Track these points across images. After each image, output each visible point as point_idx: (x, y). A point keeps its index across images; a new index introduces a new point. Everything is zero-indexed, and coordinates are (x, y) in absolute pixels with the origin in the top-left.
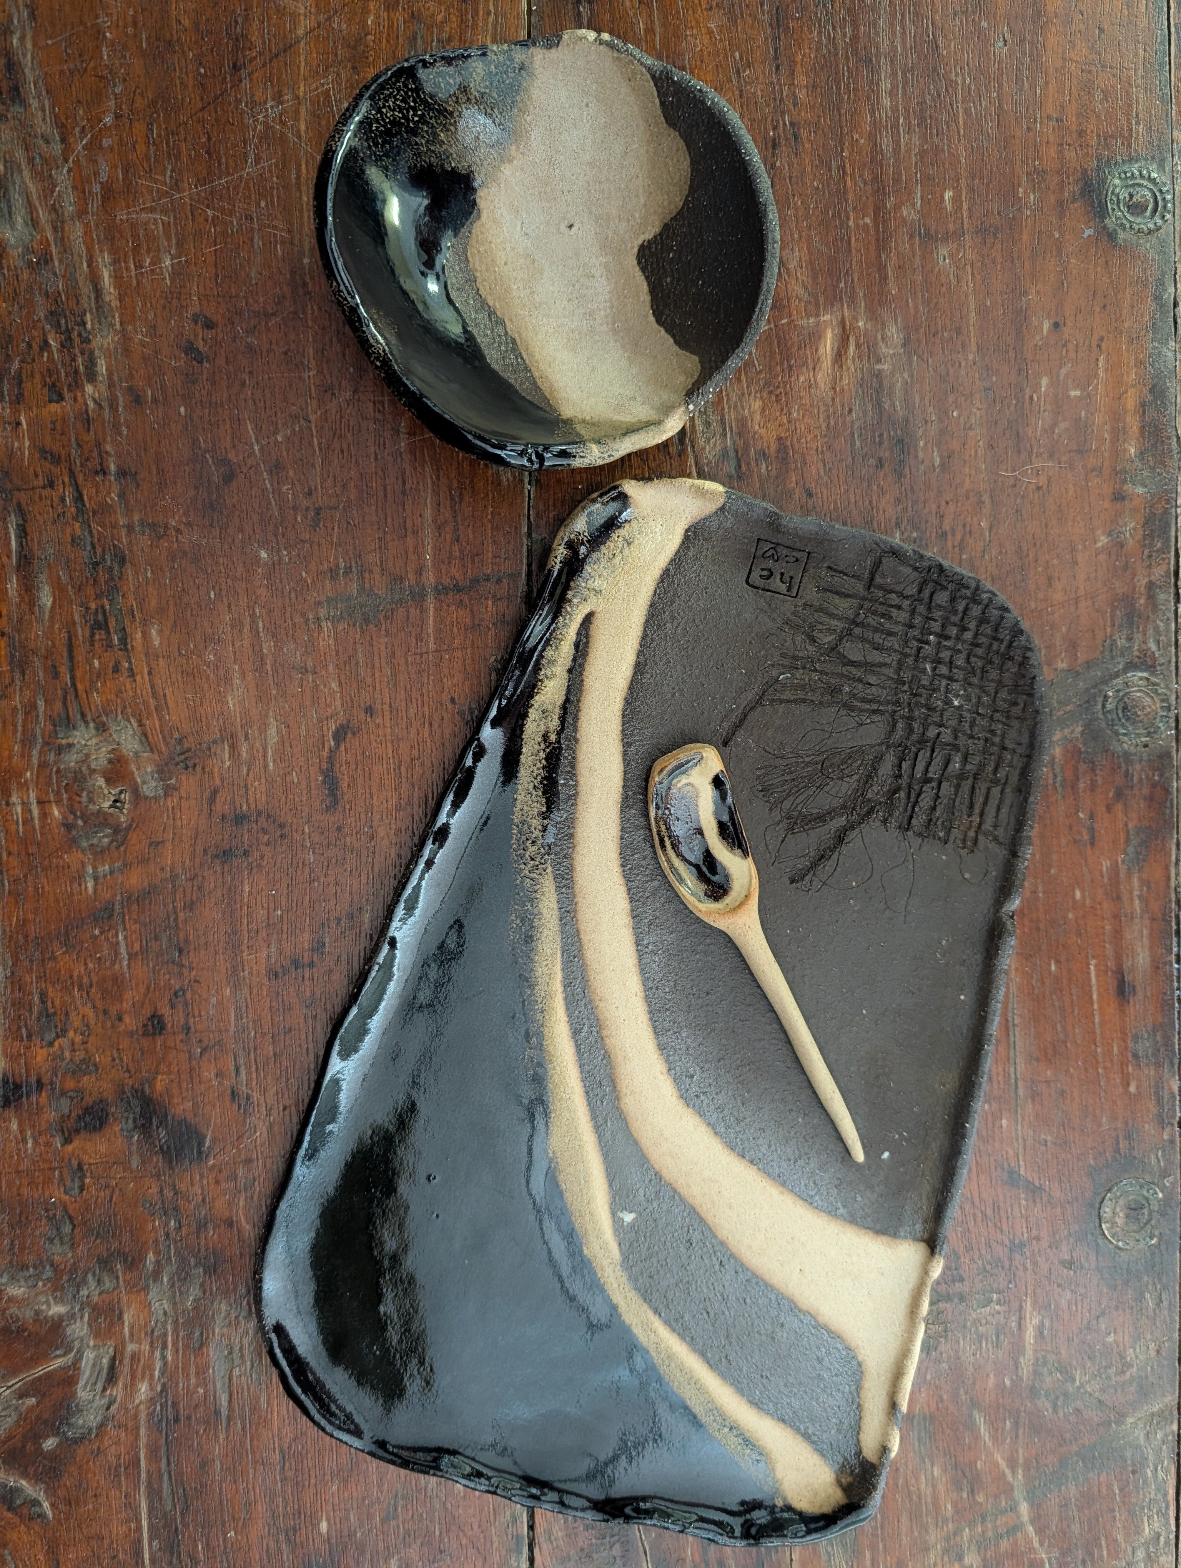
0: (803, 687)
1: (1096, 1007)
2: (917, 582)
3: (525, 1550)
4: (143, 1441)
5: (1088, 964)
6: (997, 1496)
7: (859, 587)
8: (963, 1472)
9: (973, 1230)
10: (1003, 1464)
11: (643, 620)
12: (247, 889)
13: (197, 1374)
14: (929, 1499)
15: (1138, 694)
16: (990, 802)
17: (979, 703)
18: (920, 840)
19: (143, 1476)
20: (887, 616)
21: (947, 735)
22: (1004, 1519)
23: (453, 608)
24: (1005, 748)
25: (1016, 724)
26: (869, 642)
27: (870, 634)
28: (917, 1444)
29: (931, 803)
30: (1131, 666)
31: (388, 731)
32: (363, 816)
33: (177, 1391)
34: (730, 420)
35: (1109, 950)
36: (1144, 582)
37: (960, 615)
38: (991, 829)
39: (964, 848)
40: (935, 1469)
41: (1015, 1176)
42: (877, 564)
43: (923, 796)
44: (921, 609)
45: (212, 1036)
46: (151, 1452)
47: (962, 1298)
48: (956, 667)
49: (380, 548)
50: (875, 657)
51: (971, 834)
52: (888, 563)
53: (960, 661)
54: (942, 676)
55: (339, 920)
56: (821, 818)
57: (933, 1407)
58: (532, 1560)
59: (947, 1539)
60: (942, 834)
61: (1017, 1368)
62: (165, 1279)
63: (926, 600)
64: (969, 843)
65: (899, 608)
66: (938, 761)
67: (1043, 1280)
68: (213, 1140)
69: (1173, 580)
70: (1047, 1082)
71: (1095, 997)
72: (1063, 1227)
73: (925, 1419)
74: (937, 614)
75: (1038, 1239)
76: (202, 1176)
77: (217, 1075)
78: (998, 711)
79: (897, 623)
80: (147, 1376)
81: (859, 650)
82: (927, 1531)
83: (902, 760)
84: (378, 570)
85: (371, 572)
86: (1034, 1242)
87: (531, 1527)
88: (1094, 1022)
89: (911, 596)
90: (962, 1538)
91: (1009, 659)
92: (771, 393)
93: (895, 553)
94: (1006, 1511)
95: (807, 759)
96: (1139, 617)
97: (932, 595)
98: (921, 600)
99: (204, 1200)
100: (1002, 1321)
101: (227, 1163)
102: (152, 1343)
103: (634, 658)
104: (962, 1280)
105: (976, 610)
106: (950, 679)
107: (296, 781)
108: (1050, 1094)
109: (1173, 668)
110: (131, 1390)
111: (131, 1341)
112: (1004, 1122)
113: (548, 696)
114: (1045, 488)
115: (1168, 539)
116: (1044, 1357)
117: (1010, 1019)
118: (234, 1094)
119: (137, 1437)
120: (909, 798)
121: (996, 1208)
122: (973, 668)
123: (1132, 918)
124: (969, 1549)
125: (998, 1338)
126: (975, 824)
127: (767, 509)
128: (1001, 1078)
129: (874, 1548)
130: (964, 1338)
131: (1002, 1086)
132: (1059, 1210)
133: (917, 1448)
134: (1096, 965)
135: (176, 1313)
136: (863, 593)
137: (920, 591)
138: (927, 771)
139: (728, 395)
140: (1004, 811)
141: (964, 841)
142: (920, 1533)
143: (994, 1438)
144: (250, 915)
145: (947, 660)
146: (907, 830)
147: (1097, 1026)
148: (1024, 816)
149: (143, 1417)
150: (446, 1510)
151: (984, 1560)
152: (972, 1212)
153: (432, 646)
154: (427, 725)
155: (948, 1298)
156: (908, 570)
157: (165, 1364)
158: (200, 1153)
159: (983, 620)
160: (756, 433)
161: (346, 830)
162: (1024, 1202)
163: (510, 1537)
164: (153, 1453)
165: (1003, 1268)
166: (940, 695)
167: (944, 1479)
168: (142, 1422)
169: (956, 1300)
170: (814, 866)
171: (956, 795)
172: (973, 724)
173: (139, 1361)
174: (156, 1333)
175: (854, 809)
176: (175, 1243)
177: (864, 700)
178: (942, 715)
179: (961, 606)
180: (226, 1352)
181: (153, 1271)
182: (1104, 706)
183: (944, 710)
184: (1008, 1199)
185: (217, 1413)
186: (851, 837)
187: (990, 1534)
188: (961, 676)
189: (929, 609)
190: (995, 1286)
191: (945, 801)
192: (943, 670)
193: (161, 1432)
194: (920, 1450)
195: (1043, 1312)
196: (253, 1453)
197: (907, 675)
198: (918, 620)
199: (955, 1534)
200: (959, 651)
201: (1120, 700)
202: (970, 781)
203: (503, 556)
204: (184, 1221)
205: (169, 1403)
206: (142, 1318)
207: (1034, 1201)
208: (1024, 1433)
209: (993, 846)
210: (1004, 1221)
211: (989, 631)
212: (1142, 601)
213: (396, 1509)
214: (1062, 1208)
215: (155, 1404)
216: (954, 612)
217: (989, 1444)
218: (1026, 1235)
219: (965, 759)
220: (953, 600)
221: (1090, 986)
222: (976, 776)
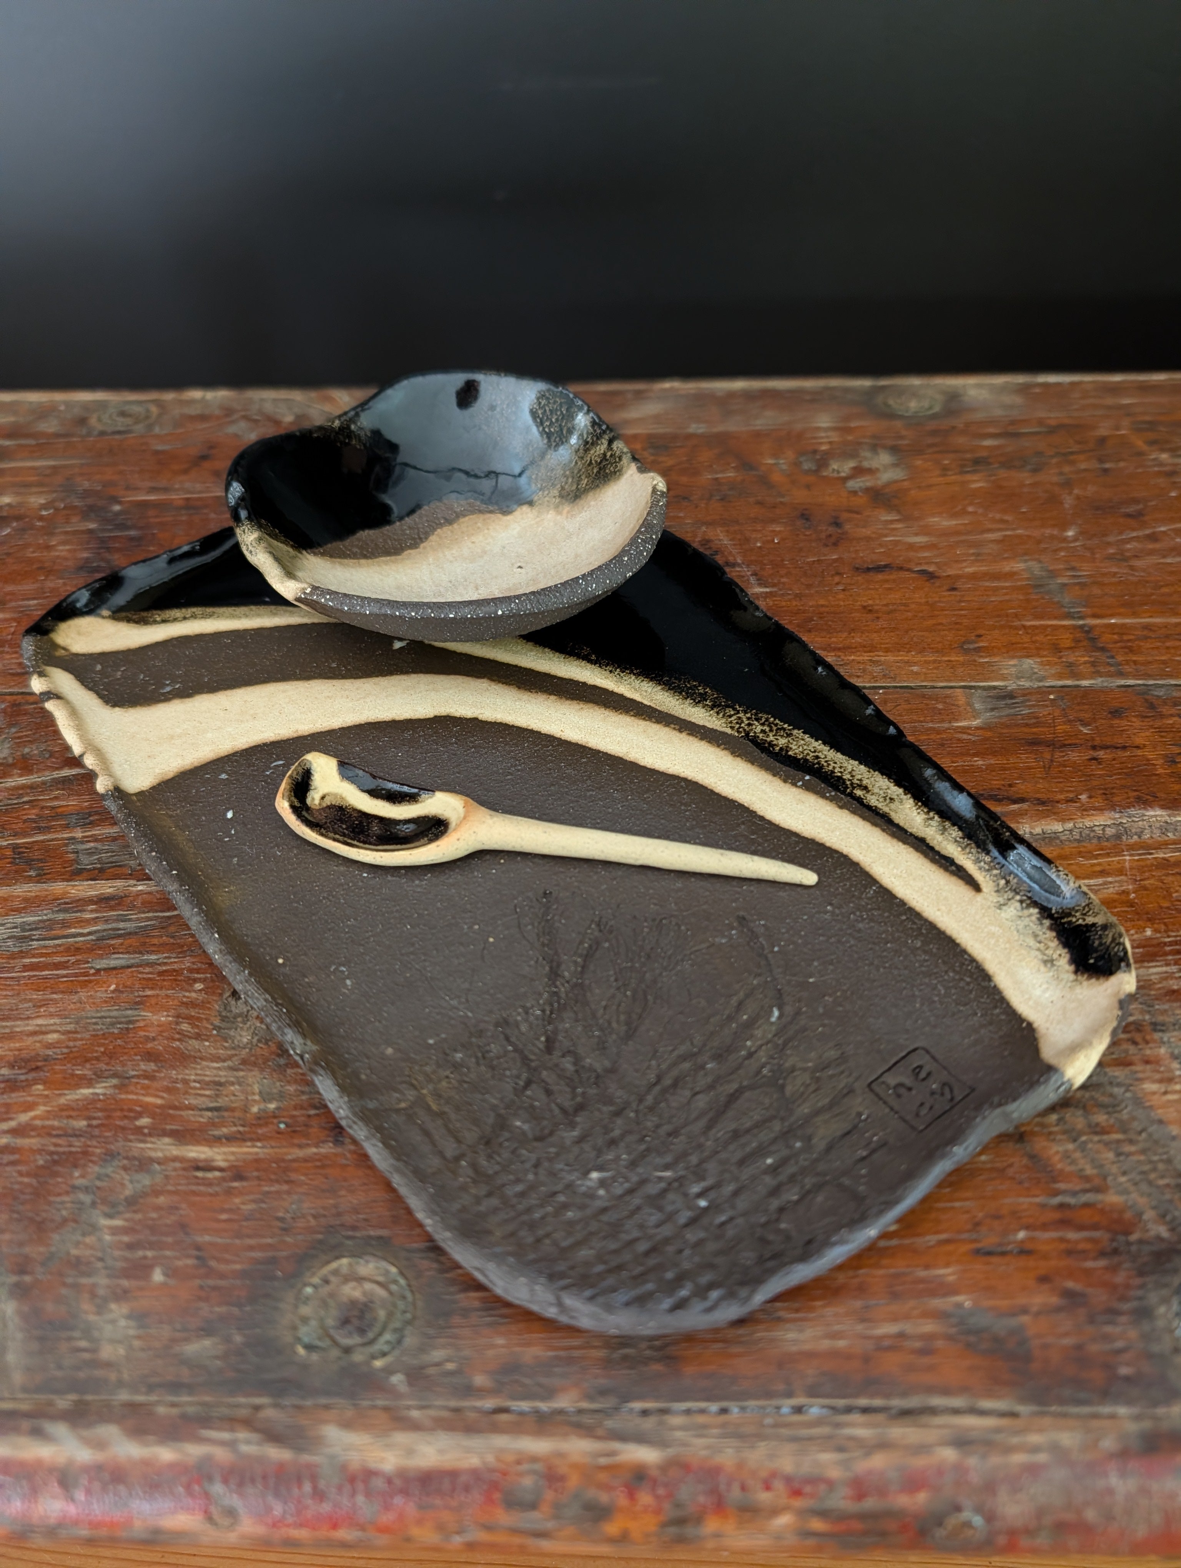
26: (753, 1129)
27: (762, 1137)
50: (727, 1125)
65: (774, 1193)
113: (907, 811)
166: (621, 1164)
177: (682, 1077)
183: (598, 1155)
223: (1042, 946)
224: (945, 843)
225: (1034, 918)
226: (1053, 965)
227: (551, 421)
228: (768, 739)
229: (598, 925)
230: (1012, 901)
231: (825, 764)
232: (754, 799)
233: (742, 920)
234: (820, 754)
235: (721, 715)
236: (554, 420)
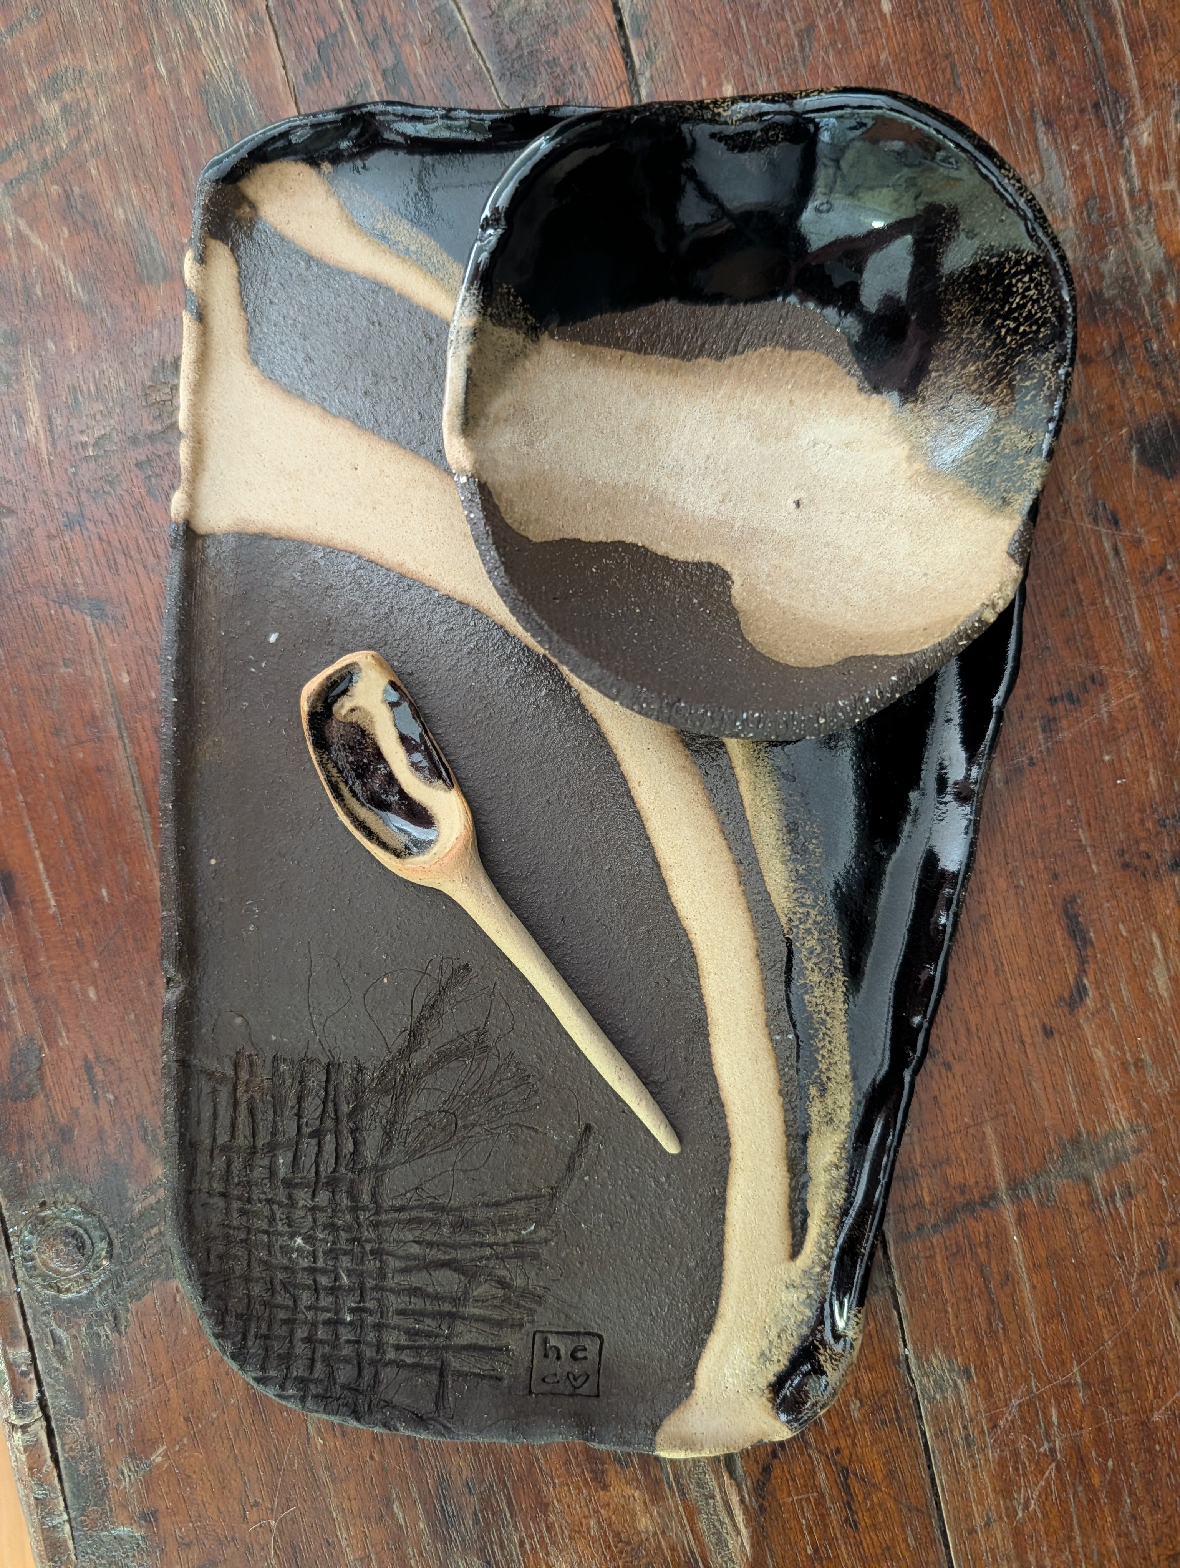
0: (503, 1221)
1: (37, 853)
2: (383, 1386)
3: (627, 21)
4: (1132, 73)
5: (58, 906)
6: (34, 196)
7: (456, 1363)
8: (84, 218)
9: (138, 532)
10: (35, 239)
11: (727, 1264)
12: (1152, 779)
13: (1084, 167)
14: (122, 175)
15: (68, 1270)
16: (227, 1122)
17: (269, 1247)
18: (309, 1055)
19: (1122, 31)
20: (412, 1333)
21: (303, 1197)
22: (18, 168)
23: (972, 1181)
24: (223, 1195)
25: (215, 1231)
26: (428, 1296)
27: (429, 1307)
28: (153, 244)
29: (305, 1105)
30: (83, 1303)
31: (1020, 1012)
32: (1029, 899)
33: (1104, 141)
34: (673, 1496)
35: (35, 931)
36: (92, 1414)
37: (318, 1355)
38: (219, 1087)
39: (250, 1056)
40: (122, 216)
41: (97, 613)
42: (439, 1398)
43: (318, 1113)
44: (369, 1353)
45: (1158, 588)
46: (1118, 61)
47: (134, 440)
48: (308, 1287)
49: (1076, 1236)
50: (416, 1280)
51: (244, 1076)
52: (427, 1406)
53: (306, 1298)
54: (324, 1272)
55: (1032, 763)
56: (444, 1057)
57: (141, 295)
58: (617, 10)
59: (87, 130)
60: (283, 1067)
61: (42, 365)
62: (1148, 276)
63: (365, 1364)
64: (245, 1063)
65: (399, 1348)
66: (307, 1160)
67: (32, 486)
68: (1127, 459)
69: (53, 1424)
70: (80, 742)
71: (41, 866)
72: (20, 559)
73: (150, 278)
74: (347, 1351)
75: (50, 537)
76: (1132, 411)
77: (1140, 540)
78: (242, 1241)
79: (397, 1328)
80: (1144, 153)
81: (440, 1284)
82: (116, 134)
83: (355, 1153)
84: (1073, 1208)
85: (1082, 1204)
86: (54, 532)
87: (626, 50)
88: (36, 833)
89: (386, 1365)
90: (68, 134)
91: (242, 1315)
92: (629, 1543)
93: (420, 1421)
94: (18, 180)
95: (477, 1129)
96: (88, 1369)
97: (360, 1374)
98: (373, 1362)
99: (1123, 382)
100: (74, 422)
101: (1104, 434)
102: (1147, 194)
103: (728, 1214)
104: (139, 465)
105: (298, 1370)
106: (312, 1270)
107: (1121, 926)
108: (73, 727)
109: (28, 1311)
110: (1160, 133)
111: (1172, 192)
112: (125, 679)
113: (829, 1142)
114: (248, 1507)
115: (71, 1477)
116: (9, 385)
117: (145, 813)
118: (1115, 522)
119: (1140, 76)
120: (335, 1105)
121: (113, 567)
122: (286, 1290)
123: (13, 977)
124: (57, 122)
125: (76, 399)
126: (241, 1089)
127: (599, 1443)
128: (142, 734)
129: (181, 100)
130: (120, 390)
131: (139, 725)
132: (30, 580)
133: (152, 239)
134: (48, 907)
135: (1126, 237)
136: (450, 1356)
137: (376, 1374)
138: (319, 1145)
139: (683, 1526)
140: (206, 1114)
141: (251, 1064)
142: (125, 132)
143: (53, 270)
144: (1142, 747)
145: (322, 1296)
146: (329, 1065)
147: (30, 828)
148: (181, 1115)
149: (1139, 103)
150: (738, 53)
151: (34, 112)
152: (144, 554)
153: (988, 1130)
154: (974, 1030)
155: (151, 437)
156: (401, 1400)
157: (1125, 173)
158: (1140, 441)
159: (286, 1359)
160: (637, 1488)
161: (1045, 876)
162: (78, 580)
163: (650, 31)
164: (1115, 60)
165: (88, 491)
166: (321, 1248)
167: (108, 206)
168: (1138, 96)
169: (141, 437)
170: (442, 991)
171: (275, 1122)
172: (272, 1220)
173: (1158, 170)
174: (1145, 207)
175: (404, 1076)
176: (1146, 324)
177: (419, 1221)
178: (315, 1220)
179: (319, 1370)
180: (1054, 199)
181: (1165, 284)
182: (110, 1244)
183: (312, 1229)
184: (100, 582)
185: (1048, 124)
186: (400, 1040)
187: (33, 147)
188: (299, 1276)
189: (359, 1354)
190: (93, 465)
191: (287, 1112)
192: (324, 1281)
193: (1112, 88)
194: (147, 237)
195: (24, 444)
196: (994, 82)
197: (371, 1264)
198: (371, 1337)
199: (78, 139)
200: (309, 1308)
201: (89, 1258)
202: (260, 1143)
203: (923, 1260)
204: (1142, 353)
205: (1110, 125)
206: (1167, 224)
207: (65, 585)
208: (16, 283)
209: (214, 1066)
210: (99, 552)
211: (276, 1345)
212: (89, 1390)
213: (801, 44)
214: (27, 583)
215: (1128, 121)
216: (326, 1359)
217: (58, 262)
218: (67, 539)
219: (272, 1171)
220: (331, 1375)
221: (49, 877)
222: (253, 1151)
223: (776, 1341)
224: (821, 1198)
225: (800, 1317)
226: (764, 1363)
227: (1017, 328)
228: (806, 964)
229: (478, 1035)
230: (804, 1291)
231: (821, 1036)
232: (721, 1021)
233: (588, 1128)
234: (829, 1021)
235: (797, 895)
236: (1022, 329)
